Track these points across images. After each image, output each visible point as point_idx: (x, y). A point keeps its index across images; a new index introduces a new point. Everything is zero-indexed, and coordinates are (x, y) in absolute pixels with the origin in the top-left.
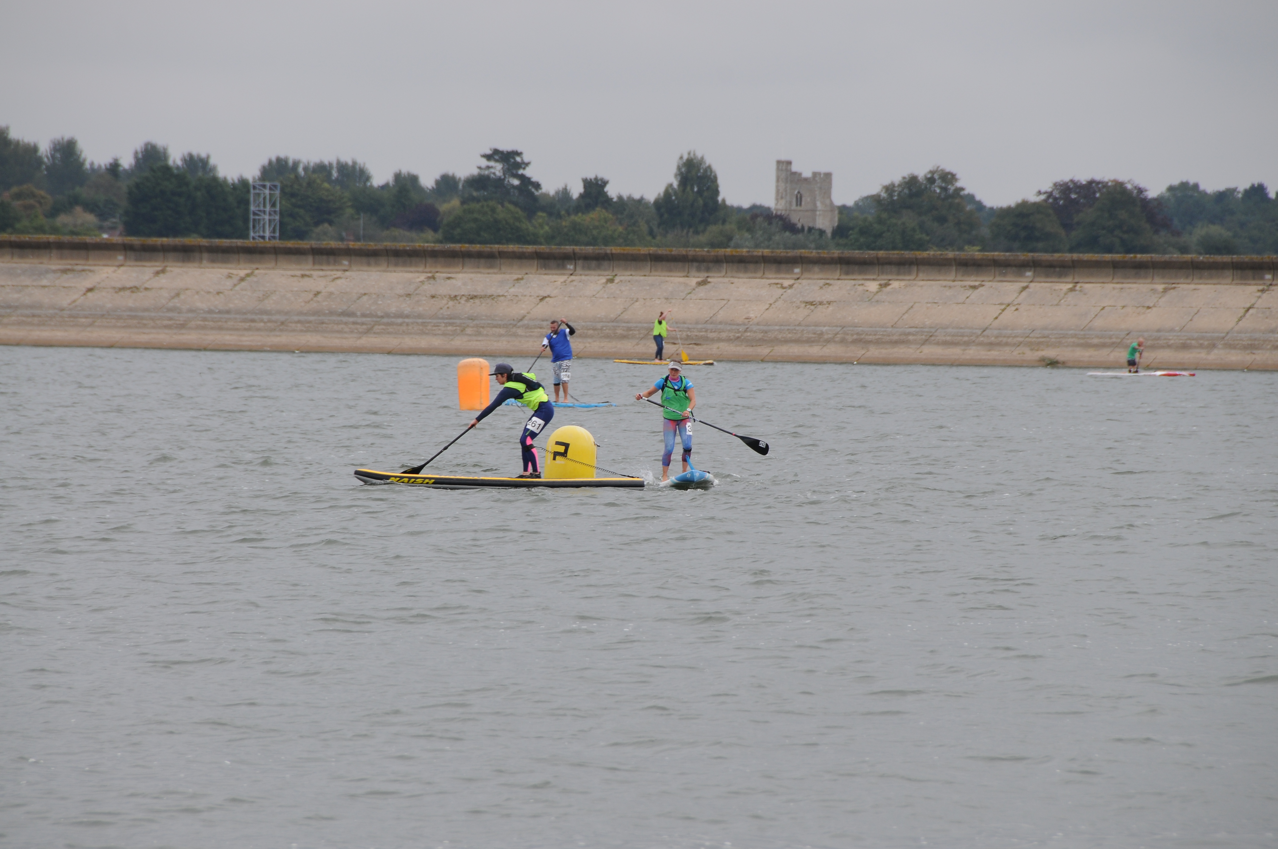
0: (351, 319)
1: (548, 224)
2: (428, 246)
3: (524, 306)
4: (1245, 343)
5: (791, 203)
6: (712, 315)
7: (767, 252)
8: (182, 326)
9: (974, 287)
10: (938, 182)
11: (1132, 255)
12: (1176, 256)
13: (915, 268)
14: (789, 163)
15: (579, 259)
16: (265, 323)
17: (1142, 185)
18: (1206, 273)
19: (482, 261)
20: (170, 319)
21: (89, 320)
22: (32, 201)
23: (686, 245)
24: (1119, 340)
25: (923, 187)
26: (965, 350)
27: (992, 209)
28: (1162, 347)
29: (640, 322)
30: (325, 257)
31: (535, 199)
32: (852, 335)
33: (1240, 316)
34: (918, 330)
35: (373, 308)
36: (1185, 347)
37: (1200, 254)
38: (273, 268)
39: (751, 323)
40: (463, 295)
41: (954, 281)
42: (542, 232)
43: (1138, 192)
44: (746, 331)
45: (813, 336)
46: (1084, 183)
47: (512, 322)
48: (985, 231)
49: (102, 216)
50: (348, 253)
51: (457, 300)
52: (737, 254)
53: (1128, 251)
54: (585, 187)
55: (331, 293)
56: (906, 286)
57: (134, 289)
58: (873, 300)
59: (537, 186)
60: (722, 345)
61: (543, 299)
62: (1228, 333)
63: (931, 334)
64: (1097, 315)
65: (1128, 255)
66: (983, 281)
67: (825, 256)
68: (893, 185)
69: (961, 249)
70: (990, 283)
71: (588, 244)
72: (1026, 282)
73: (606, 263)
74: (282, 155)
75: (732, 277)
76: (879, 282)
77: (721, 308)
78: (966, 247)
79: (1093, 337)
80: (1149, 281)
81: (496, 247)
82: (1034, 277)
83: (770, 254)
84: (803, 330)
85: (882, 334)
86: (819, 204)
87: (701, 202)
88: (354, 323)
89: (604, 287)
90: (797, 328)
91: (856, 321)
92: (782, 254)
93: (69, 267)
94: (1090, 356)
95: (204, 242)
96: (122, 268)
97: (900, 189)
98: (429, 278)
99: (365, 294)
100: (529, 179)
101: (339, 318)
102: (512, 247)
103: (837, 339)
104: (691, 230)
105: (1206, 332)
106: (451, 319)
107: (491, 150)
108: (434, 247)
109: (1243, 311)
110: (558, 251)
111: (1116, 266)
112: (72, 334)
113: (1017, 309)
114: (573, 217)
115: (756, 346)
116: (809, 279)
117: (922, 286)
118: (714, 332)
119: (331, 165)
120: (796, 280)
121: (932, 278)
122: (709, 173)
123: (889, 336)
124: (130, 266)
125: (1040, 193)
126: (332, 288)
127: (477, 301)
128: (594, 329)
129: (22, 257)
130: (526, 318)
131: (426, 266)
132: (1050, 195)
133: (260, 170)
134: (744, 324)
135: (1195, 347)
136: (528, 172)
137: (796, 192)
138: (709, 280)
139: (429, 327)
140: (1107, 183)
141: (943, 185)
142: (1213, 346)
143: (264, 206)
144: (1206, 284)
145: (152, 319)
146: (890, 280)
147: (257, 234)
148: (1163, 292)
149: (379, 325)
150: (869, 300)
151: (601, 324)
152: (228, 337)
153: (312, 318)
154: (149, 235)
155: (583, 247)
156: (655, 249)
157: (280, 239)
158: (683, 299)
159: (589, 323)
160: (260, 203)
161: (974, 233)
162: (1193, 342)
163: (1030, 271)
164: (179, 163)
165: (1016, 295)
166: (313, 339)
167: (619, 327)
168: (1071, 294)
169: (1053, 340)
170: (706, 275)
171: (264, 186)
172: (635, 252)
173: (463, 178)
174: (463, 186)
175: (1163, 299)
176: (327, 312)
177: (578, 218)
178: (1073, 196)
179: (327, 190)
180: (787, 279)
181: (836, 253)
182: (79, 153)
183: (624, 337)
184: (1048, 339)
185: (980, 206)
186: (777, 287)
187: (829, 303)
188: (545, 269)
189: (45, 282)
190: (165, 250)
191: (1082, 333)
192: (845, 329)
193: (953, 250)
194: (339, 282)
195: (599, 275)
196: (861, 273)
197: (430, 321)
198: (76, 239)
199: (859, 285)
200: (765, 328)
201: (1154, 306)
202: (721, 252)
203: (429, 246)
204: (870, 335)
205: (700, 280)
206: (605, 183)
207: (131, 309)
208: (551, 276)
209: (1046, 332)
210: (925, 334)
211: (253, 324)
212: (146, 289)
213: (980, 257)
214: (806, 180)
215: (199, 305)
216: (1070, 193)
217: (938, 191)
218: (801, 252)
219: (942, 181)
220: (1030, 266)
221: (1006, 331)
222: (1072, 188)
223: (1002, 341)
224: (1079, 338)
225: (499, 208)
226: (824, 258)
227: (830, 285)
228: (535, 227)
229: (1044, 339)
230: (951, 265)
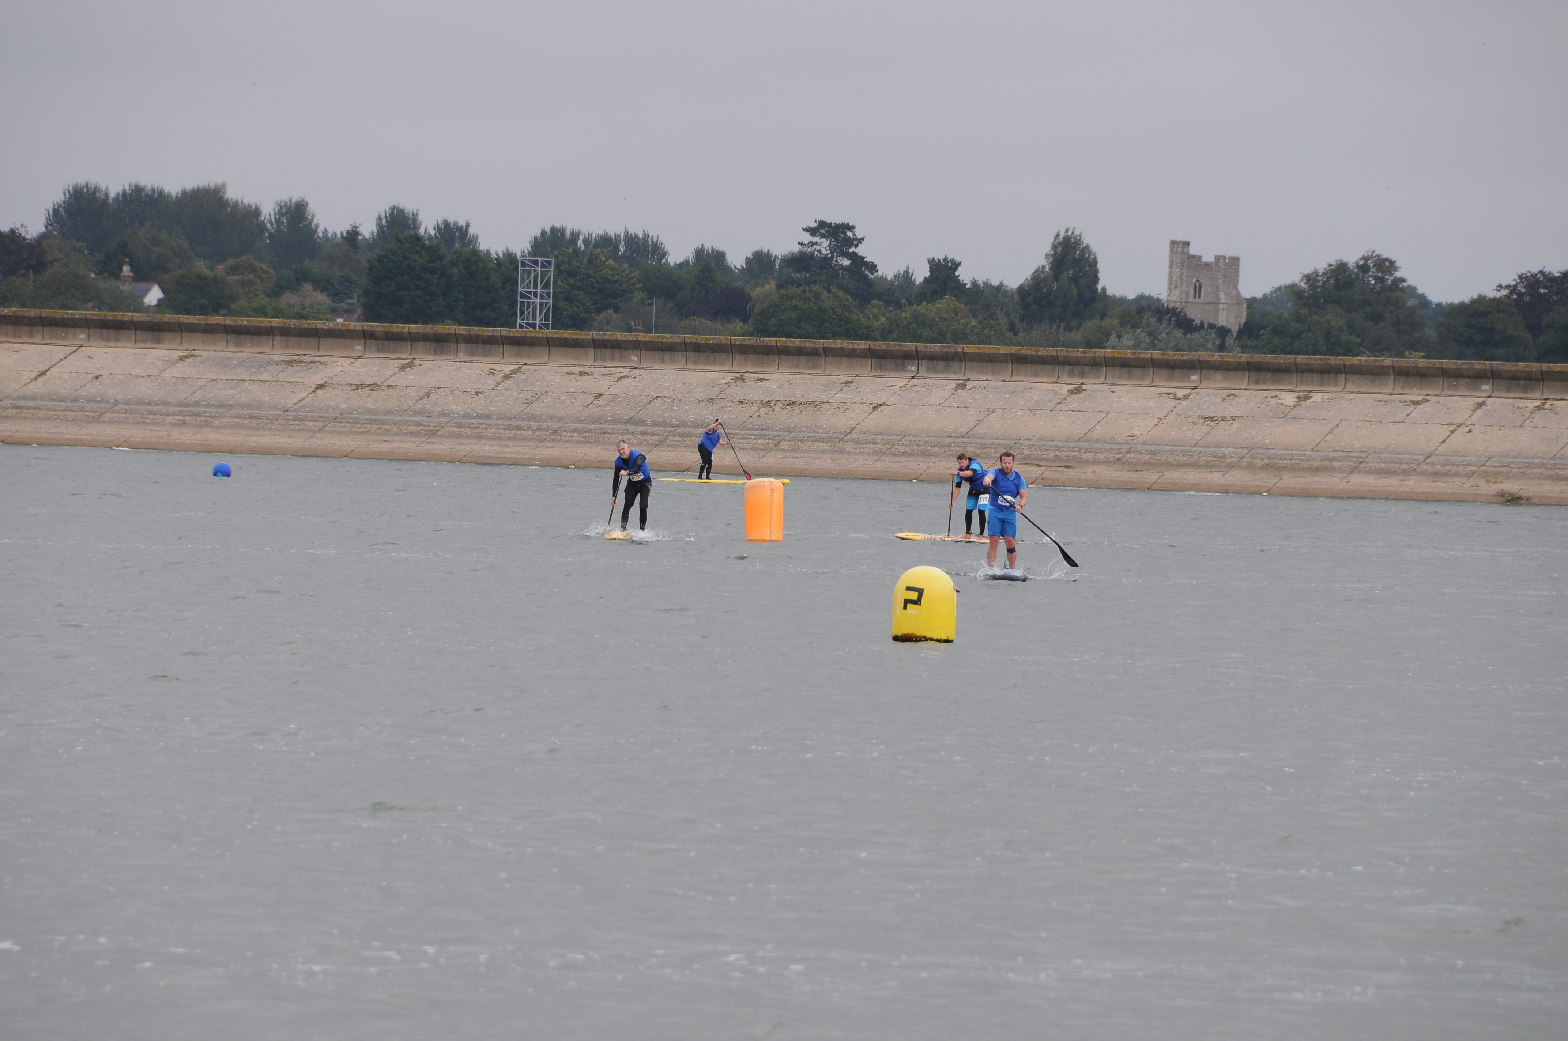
0: (640, 429)
1: (883, 315)
2: (735, 340)
3: (853, 416)
5: (1187, 293)
6: (1087, 431)
7: (1156, 354)
8: (433, 433)
9: (1416, 403)
10: (1373, 270)
13: (1342, 377)
14: (1187, 244)
15: (923, 359)
16: (533, 431)
19: (803, 359)
20: (418, 424)
21: (320, 424)
22: (251, 276)
23: (1054, 345)
25: (1353, 276)
26: (1402, 481)
27: (1439, 305)
29: (997, 439)
30: (609, 351)
31: (869, 283)
32: (1262, 459)
34: (1344, 454)
35: (666, 415)
38: (546, 364)
39: (1135, 441)
40: (778, 401)
41: (1391, 394)
42: (876, 324)
44: (1128, 452)
45: (1215, 459)
46: (1557, 275)
47: (838, 435)
48: (1431, 334)
49: (336, 296)
50: (638, 346)
51: (771, 406)
52: (1120, 356)
54: (931, 270)
55: (616, 396)
56: (1331, 399)
57: (374, 387)
58: (1289, 416)
59: (873, 267)
60: (1098, 468)
63: (1362, 460)
66: (1428, 395)
67: (1230, 360)
68: (1316, 273)
69: (1400, 355)
70: (1437, 398)
71: (934, 341)
72: (1482, 397)
73: (956, 365)
74: (558, 225)
75: (1113, 384)
76: (1296, 395)
77: (1099, 422)
78: (1407, 353)
79: (1565, 467)
81: (821, 343)
82: (1493, 391)
83: (1161, 357)
84: (1201, 452)
85: (1299, 459)
86: (1222, 296)
87: (1075, 291)
88: (642, 433)
89: (953, 394)
90: (1193, 449)
91: (1267, 441)
92: (1176, 358)
93: (296, 358)
94: (1562, 492)
95: (462, 330)
96: (360, 360)
97: (1325, 279)
98: (736, 379)
99: (657, 397)
100: (863, 258)
101: (625, 427)
102: (839, 343)
103: (1243, 464)
104: (1062, 325)
106: (762, 429)
107: (816, 222)
108: (743, 340)
110: (896, 348)
112: (298, 441)
113: (1470, 431)
114: (915, 307)
115: (1141, 470)
116: (1209, 388)
117: (1350, 400)
118: (1090, 452)
119: (617, 237)
120: (1193, 389)
121: (1362, 391)
122: (1087, 256)
123: (1308, 461)
124: (369, 358)
125: (1500, 287)
126: (617, 389)
127: (796, 409)
128: (940, 446)
129: (238, 345)
130: (856, 430)
131: (733, 365)
132: (1513, 289)
133: (530, 242)
134: (1127, 443)
136: (861, 251)
137: (1195, 280)
138: (1084, 387)
139: (736, 440)
141: (1379, 274)
143: (536, 287)
145: (395, 424)
146: (1311, 391)
147: (525, 321)
149: (674, 436)
150: (1284, 416)
152: (487, 448)
153: (591, 426)
154: (393, 322)
155: (929, 344)
156: (1018, 348)
157: (554, 328)
158: (1051, 411)
160: (530, 282)
161: (1416, 334)
163: (1488, 384)
164: (432, 232)
165: (1469, 413)
166: (592, 452)
167: (971, 443)
168: (1538, 414)
169: (1515, 470)
170: (1081, 381)
171: (536, 263)
172: (992, 351)
173: (780, 257)
174: (780, 265)
176: (610, 419)
177: (922, 308)
178: (1542, 291)
179: (613, 268)
180: (1182, 388)
181: (1244, 358)
182: (310, 217)
184: (1509, 469)
185: (1424, 302)
186: (1169, 398)
187: (1234, 419)
188: (881, 371)
189: (265, 376)
190: (413, 338)
191: (1552, 462)
192: (1252, 451)
193: (1391, 356)
194: (625, 381)
195: (947, 379)
196: (1274, 382)
197: (738, 431)
198: (305, 324)
199: (1272, 397)
200: (1153, 448)
202: (1099, 353)
203: (737, 339)
204: (1285, 459)
205: (1072, 387)
207: (370, 412)
208: (887, 379)
209: (1506, 460)
210: (1354, 460)
211: (519, 432)
212: (389, 386)
213: (1424, 365)
214: (1207, 265)
215: (453, 407)
216: (1539, 287)
217: (1373, 282)
218: (1199, 355)
219: (1378, 271)
220: (1489, 378)
221: (1456, 458)
222: (1542, 281)
223: (1450, 470)
224: (1548, 469)
225: (825, 294)
226: (1229, 363)
227: (1235, 396)
228: (868, 318)
229: (1503, 469)
230: (1389, 375)
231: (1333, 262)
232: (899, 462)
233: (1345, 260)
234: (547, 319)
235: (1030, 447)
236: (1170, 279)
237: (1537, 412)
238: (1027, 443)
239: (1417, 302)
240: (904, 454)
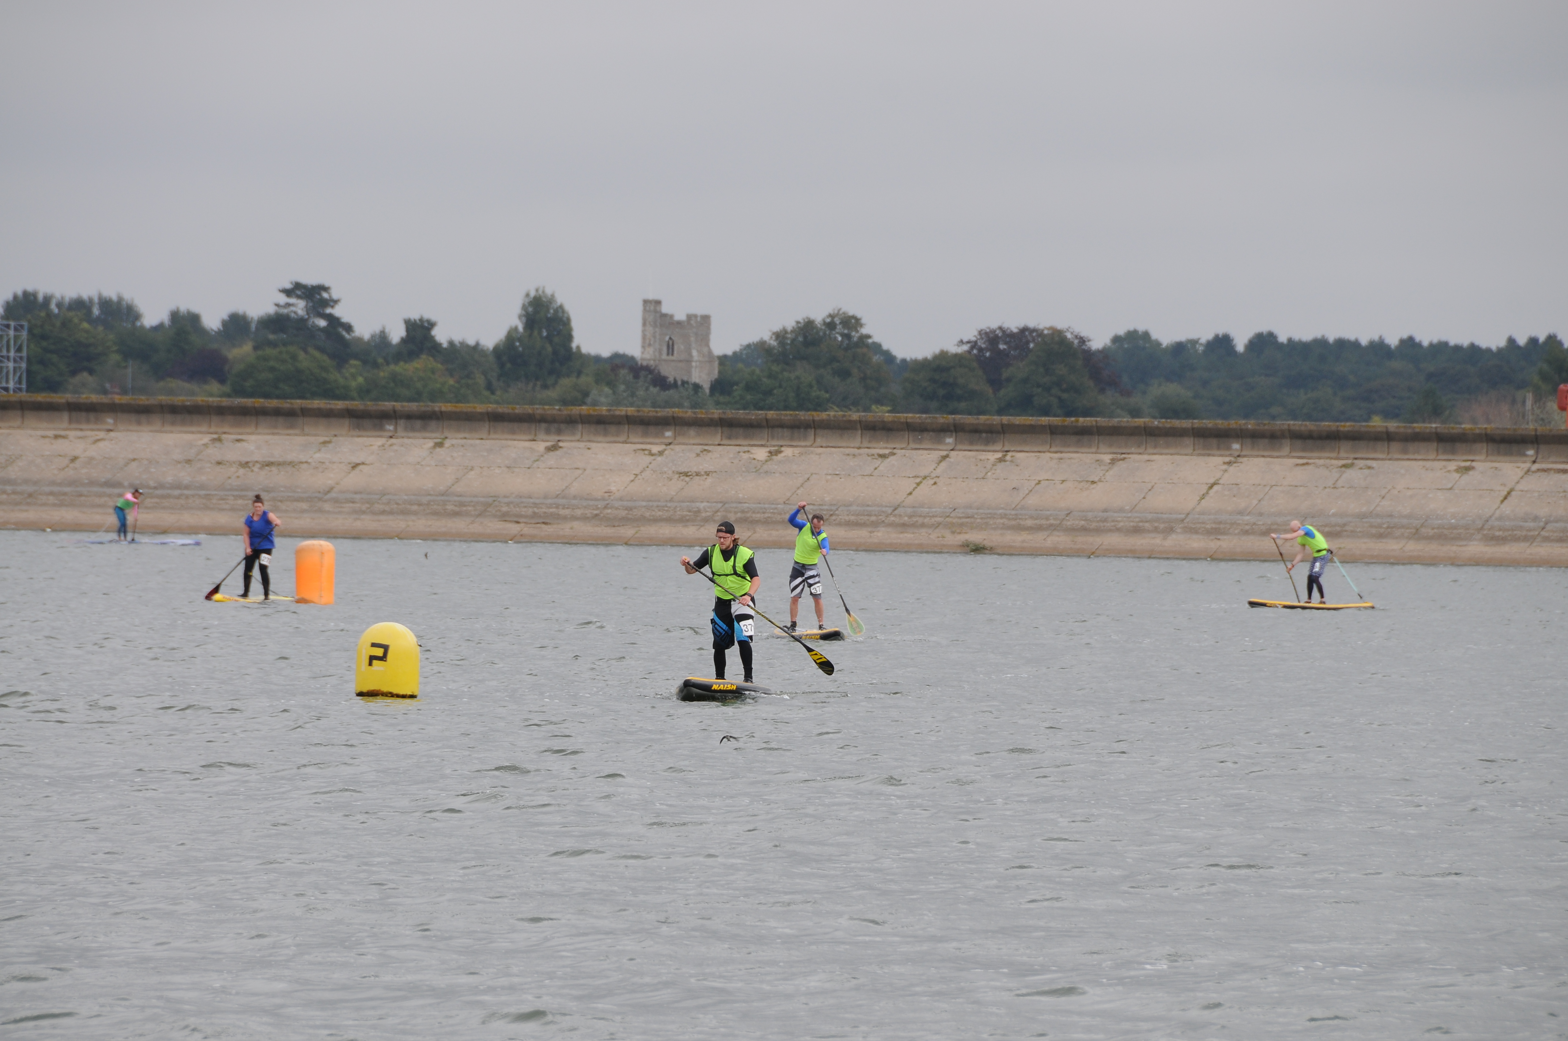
1: (361, 375)
2: (213, 401)
3: (331, 475)
4: (1208, 526)
5: (660, 351)
6: (564, 487)
7: (631, 411)
9: (883, 456)
10: (839, 328)
11: (1073, 419)
12: (1126, 420)
13: (811, 432)
14: (658, 303)
15: (401, 417)
16: (8, 494)
17: (1084, 334)
18: (1161, 441)
19: (281, 419)
23: (531, 403)
24: (1058, 522)
25: (821, 334)
26: (871, 532)
27: (904, 361)
28: (1110, 531)
29: (475, 496)
30: (84, 414)
31: (345, 344)
32: (736, 513)
33: (1202, 493)
35: (144, 477)
36: (1136, 530)
37: (1155, 418)
38: (19, 428)
39: (612, 498)
40: (257, 462)
41: (859, 448)
42: (353, 384)
43: (1079, 342)
44: (606, 507)
45: (688, 513)
46: (1015, 330)
47: (317, 495)
48: (896, 388)
50: (113, 409)
51: (249, 467)
52: (596, 413)
53: (1068, 414)
54: (407, 330)
55: (92, 459)
56: (801, 454)
58: (761, 471)
59: (349, 328)
60: (576, 524)
61: (355, 466)
62: (1188, 514)
63: (832, 513)
64: (1031, 491)
65: (1068, 419)
66: (895, 448)
67: (703, 416)
68: (785, 331)
69: (867, 409)
70: (903, 451)
71: (410, 400)
72: (946, 450)
73: (433, 424)
74: (30, 288)
75: (589, 441)
76: (768, 449)
77: (576, 478)
78: (874, 407)
79: (1027, 517)
80: (1094, 450)
81: (298, 403)
82: (956, 444)
83: (636, 414)
84: (676, 507)
85: (772, 513)
86: (695, 353)
87: (549, 349)
89: (431, 452)
90: (669, 504)
91: (741, 495)
92: (651, 414)
94: (1023, 541)
97: (794, 335)
98: (214, 440)
99: (134, 460)
100: (338, 319)
101: (101, 490)
102: (317, 403)
104: (539, 383)
105: (1162, 513)
106: (242, 490)
107: (292, 283)
108: (220, 401)
109: (1206, 487)
110: (375, 408)
111: (1054, 431)
113: (935, 483)
114: (392, 367)
115: (618, 526)
116: (684, 444)
117: (820, 454)
118: (567, 508)
119: (91, 300)
120: (666, 445)
121: (830, 445)
122: (560, 314)
123: (780, 514)
125: (961, 342)
126: (93, 451)
127: (274, 469)
128: (420, 505)
130: (334, 489)
131: (210, 426)
132: (974, 345)
133: (2, 306)
134: (603, 499)
135: (1149, 531)
136: (337, 311)
137: (667, 338)
138: (561, 444)
139: (214, 501)
140: (1043, 330)
141: (846, 331)
142: (1170, 530)
143: (8, 350)
144: (1161, 454)
146: (782, 446)
148: (1110, 463)
149: (152, 497)
150: (757, 471)
151: (429, 498)
153: (67, 489)
155: (407, 404)
156: (495, 406)
157: (27, 391)
158: (529, 468)
159: (413, 497)
160: (3, 346)
161: (883, 389)
162: (1147, 525)
163: (951, 437)
165: (934, 466)
166: (69, 515)
167: (450, 501)
168: (1000, 466)
169: (978, 520)
170: (558, 438)
171: (8, 326)
172: (469, 410)
173: (256, 318)
174: (257, 328)
175: (1111, 472)
176: (86, 481)
177: (399, 368)
178: (1002, 347)
179: (87, 331)
180: (657, 444)
181: (716, 413)
183: (456, 514)
184: (972, 520)
185: (889, 357)
186: (645, 454)
187: (707, 474)
188: (359, 430)
191: (1013, 512)
192: (727, 505)
193: (858, 411)
194: (101, 444)
195: (424, 438)
196: (746, 437)
197: (216, 493)
199: (744, 452)
200: (629, 504)
201: (1100, 481)
202: (576, 410)
203: (215, 400)
204: (758, 513)
205: (549, 444)
206: (432, 325)
208: (365, 439)
209: (970, 512)
213: (890, 419)
214: (679, 323)
216: (998, 343)
217: (840, 339)
218: (673, 412)
219: (844, 327)
220: (951, 431)
221: (922, 509)
222: (1001, 337)
223: (917, 521)
224: (1009, 519)
225: (302, 355)
226: (702, 419)
227: (709, 451)
228: (346, 378)
229: (968, 520)
230: (856, 429)
231: (800, 319)
232: (379, 521)
233: (812, 317)
234: (20, 382)
235: (508, 504)
236: (644, 337)
237: (999, 464)
238: (506, 500)
239: (882, 358)
240: (383, 512)
